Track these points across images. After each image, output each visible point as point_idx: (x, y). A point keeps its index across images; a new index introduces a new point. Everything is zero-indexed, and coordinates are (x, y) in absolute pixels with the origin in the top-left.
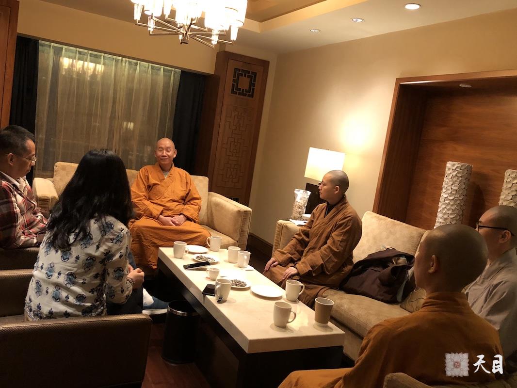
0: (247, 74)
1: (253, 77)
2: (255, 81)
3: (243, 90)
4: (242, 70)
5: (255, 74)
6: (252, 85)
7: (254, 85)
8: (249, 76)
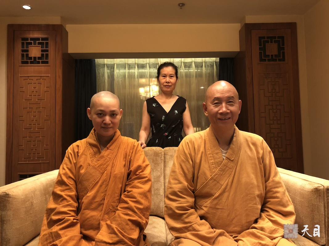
0: (273, 40)
1: (280, 41)
2: (283, 44)
3: (272, 56)
4: (267, 37)
5: (282, 38)
6: (281, 49)
7: (283, 48)
8: (275, 42)
